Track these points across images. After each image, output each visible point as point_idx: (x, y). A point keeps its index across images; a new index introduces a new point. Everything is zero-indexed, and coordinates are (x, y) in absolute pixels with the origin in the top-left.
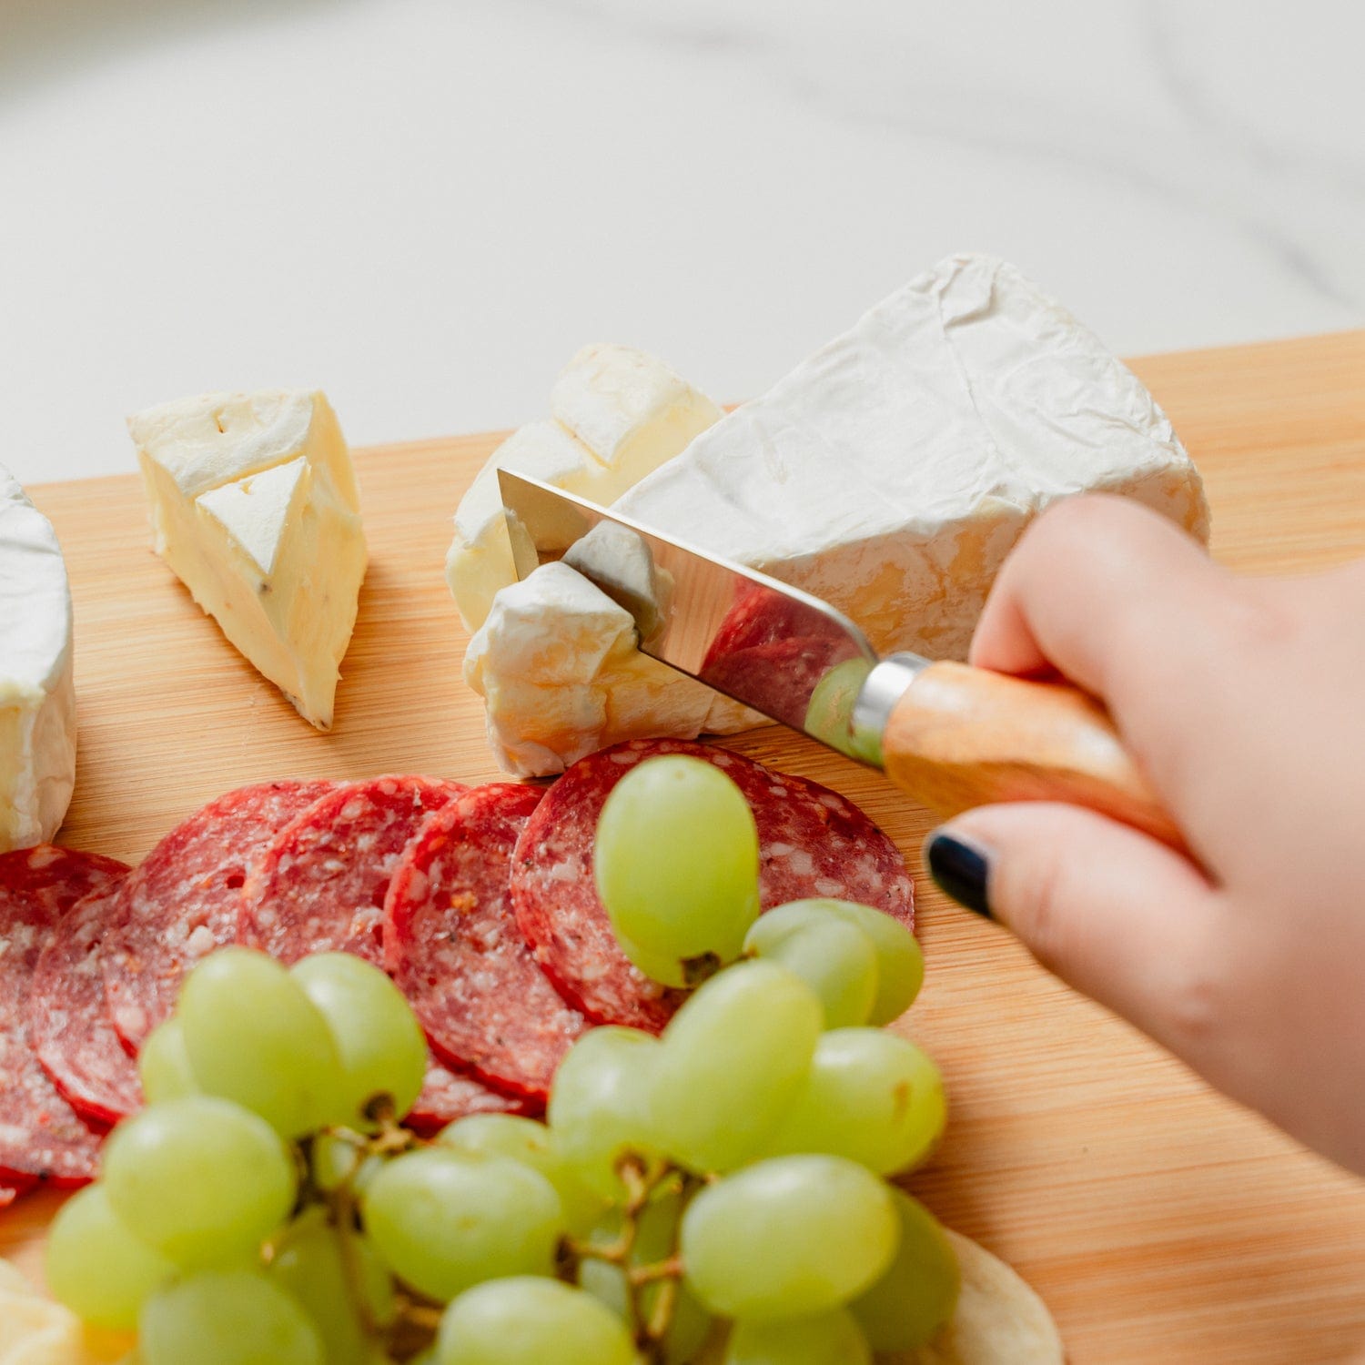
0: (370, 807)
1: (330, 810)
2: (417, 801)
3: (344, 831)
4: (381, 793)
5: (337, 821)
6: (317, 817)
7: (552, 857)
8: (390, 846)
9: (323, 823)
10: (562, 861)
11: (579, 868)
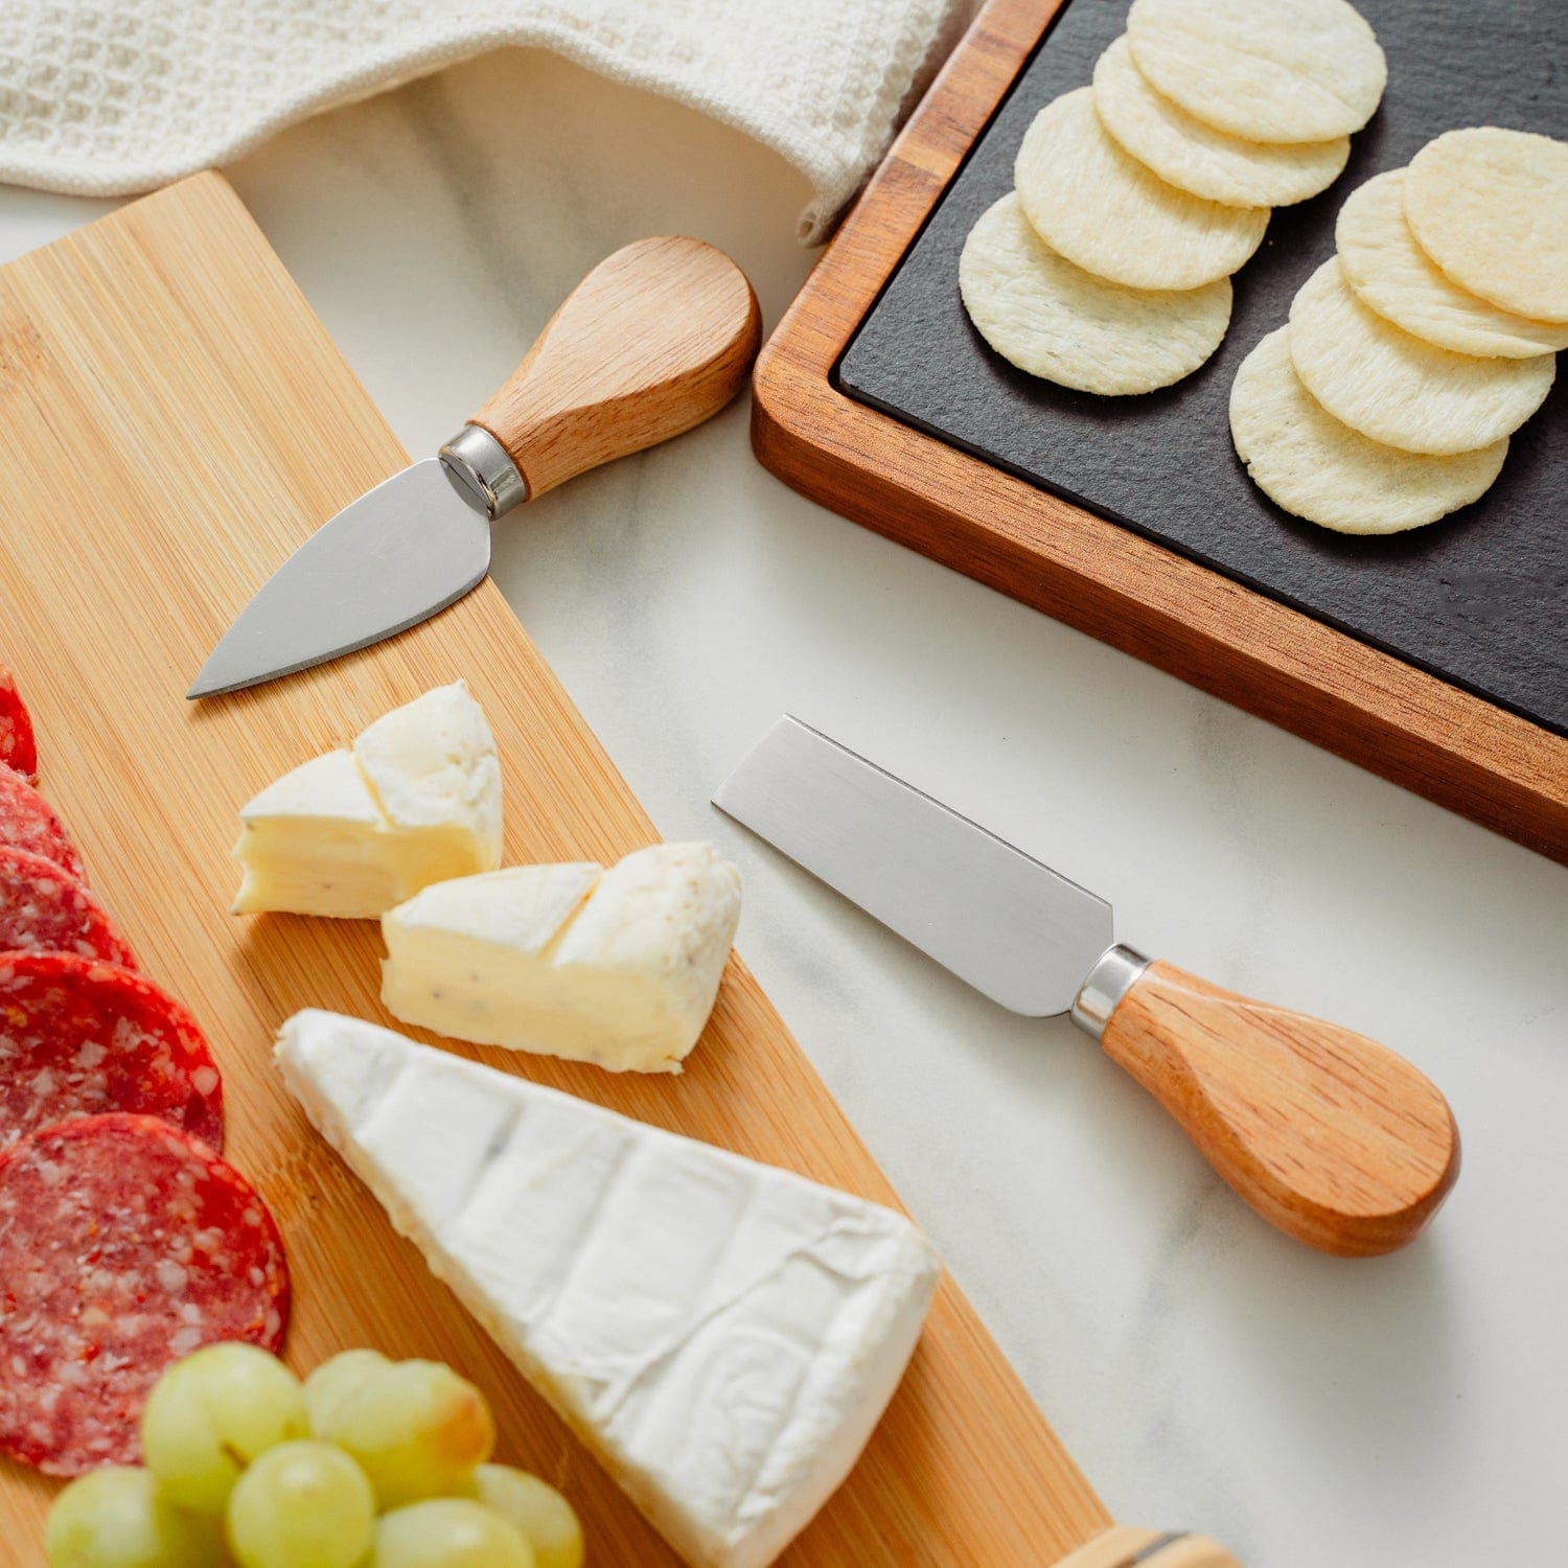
0: (58, 897)
1: (37, 870)
2: (86, 928)
3: (28, 889)
4: (72, 900)
5: (32, 881)
6: (26, 865)
7: (58, 1155)
8: (41, 930)
9: (24, 871)
10: (59, 1164)
11: (61, 1179)
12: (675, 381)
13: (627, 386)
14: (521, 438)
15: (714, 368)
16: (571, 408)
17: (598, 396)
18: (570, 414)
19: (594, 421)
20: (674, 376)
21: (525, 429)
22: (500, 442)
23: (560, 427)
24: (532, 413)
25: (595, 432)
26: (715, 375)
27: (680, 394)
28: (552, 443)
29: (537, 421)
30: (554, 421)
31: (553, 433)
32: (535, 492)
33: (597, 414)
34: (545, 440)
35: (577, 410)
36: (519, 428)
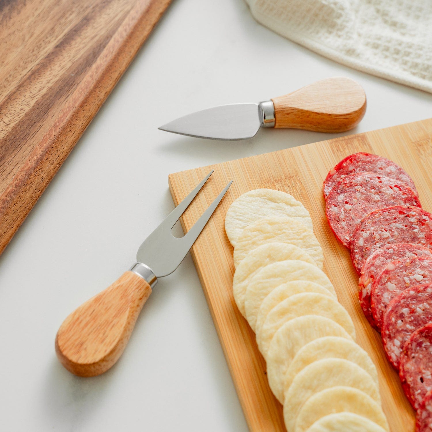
12: (330, 115)
13: (316, 110)
14: (280, 108)
15: (343, 117)
16: (297, 108)
17: (306, 108)
18: (296, 109)
19: (302, 114)
20: (330, 113)
21: (282, 107)
22: (274, 107)
23: (292, 111)
24: (287, 103)
25: (301, 117)
26: (342, 119)
27: (329, 119)
28: (288, 114)
29: (287, 106)
30: (291, 109)
31: (289, 111)
32: (276, 127)
33: (304, 112)
34: (287, 112)
35: (299, 109)
36: (281, 106)
